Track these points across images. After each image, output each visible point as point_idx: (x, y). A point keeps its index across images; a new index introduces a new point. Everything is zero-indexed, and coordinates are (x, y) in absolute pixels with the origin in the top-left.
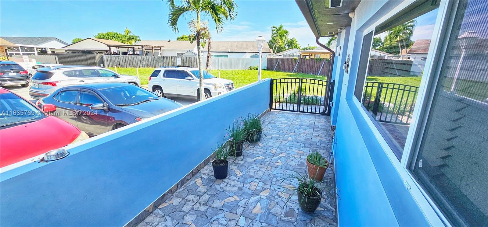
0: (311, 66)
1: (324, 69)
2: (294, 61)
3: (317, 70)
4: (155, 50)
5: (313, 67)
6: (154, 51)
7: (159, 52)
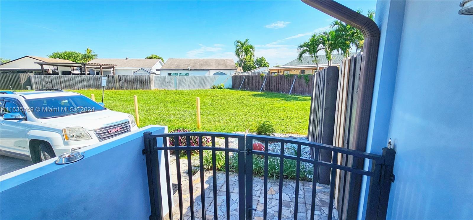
0: (280, 84)
1: (296, 87)
2: (261, 78)
3: (287, 88)
4: (103, 68)
5: (283, 85)
6: (103, 70)
7: (111, 71)
